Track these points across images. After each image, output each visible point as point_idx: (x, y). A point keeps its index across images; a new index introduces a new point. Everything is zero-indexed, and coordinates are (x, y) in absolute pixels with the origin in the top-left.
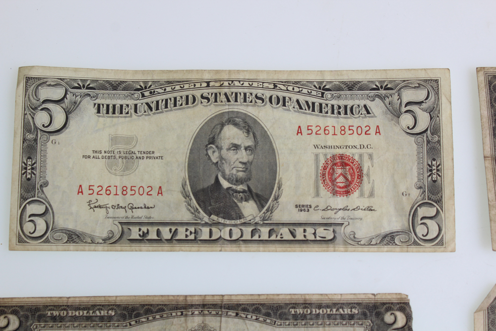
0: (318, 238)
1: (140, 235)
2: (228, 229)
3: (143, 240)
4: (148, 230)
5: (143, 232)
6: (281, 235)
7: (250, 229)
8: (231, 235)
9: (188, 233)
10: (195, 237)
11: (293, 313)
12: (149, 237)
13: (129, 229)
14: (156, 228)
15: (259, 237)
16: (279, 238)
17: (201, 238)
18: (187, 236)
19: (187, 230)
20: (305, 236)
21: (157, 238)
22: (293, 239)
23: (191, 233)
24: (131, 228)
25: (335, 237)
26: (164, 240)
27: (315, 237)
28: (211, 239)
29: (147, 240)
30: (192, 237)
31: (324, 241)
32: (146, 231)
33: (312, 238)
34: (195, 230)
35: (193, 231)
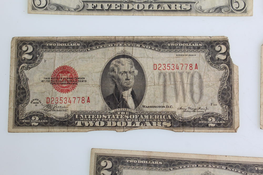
0: (182, 9)
1: (92, 7)
2: (137, 5)
3: (94, 9)
4: (97, 5)
5: (94, 6)
6: (164, 7)
7: (148, 5)
8: (138, 8)
9: (117, 6)
10: (120, 8)
11: (169, 45)
12: (97, 8)
13: (87, 4)
14: (101, 4)
15: (153, 8)
16: (162, 9)
17: (123, 9)
18: (116, 8)
19: (116, 5)
20: (176, 8)
21: (101, 9)
22: (170, 9)
23: (118, 6)
24: (88, 4)
25: (191, 9)
26: (104, 10)
27: (181, 9)
28: (128, 9)
29: (96, 10)
30: (119, 8)
31: (185, 11)
32: (96, 6)
33: (180, 9)
34: (120, 5)
35: (119, 5)
